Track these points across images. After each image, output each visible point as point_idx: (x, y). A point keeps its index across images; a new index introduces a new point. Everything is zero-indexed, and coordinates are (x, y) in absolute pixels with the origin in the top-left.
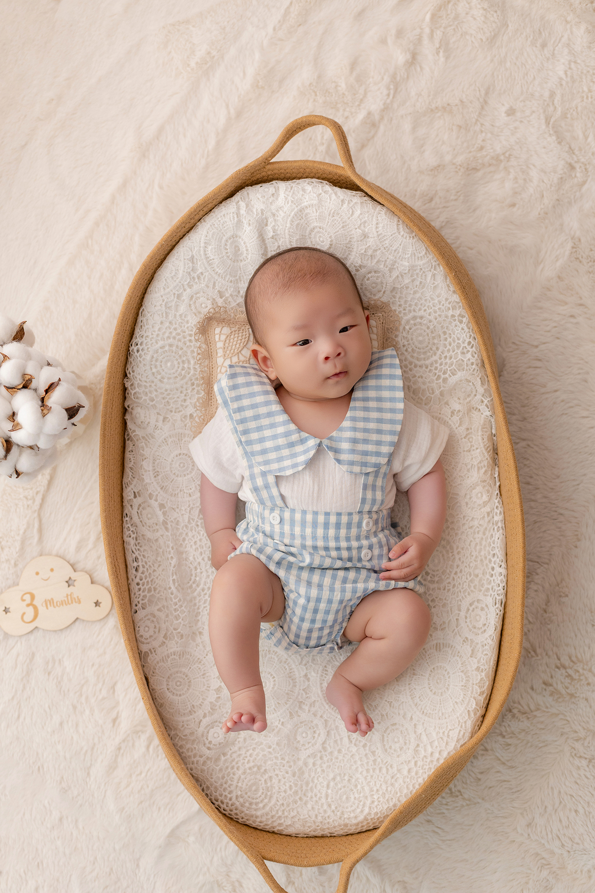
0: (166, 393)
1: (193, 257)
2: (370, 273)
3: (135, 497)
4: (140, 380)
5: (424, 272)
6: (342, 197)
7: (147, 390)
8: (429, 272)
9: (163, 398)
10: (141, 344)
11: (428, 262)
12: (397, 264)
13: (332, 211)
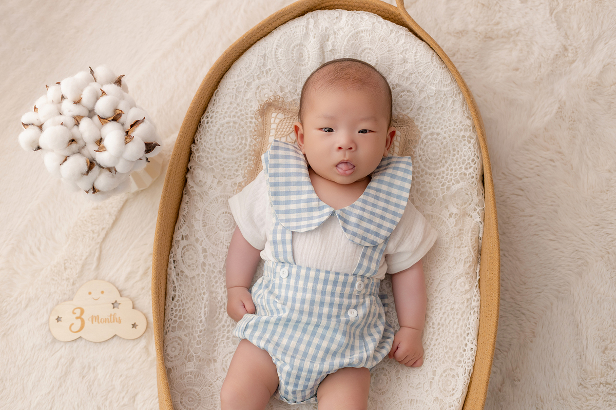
0: (223, 161)
1: (265, 55)
2: (403, 91)
3: (183, 239)
4: (205, 146)
5: (446, 97)
6: (391, 28)
7: (209, 156)
8: (451, 98)
9: (220, 165)
10: (211, 118)
11: (451, 89)
12: (426, 88)
13: (382, 37)
